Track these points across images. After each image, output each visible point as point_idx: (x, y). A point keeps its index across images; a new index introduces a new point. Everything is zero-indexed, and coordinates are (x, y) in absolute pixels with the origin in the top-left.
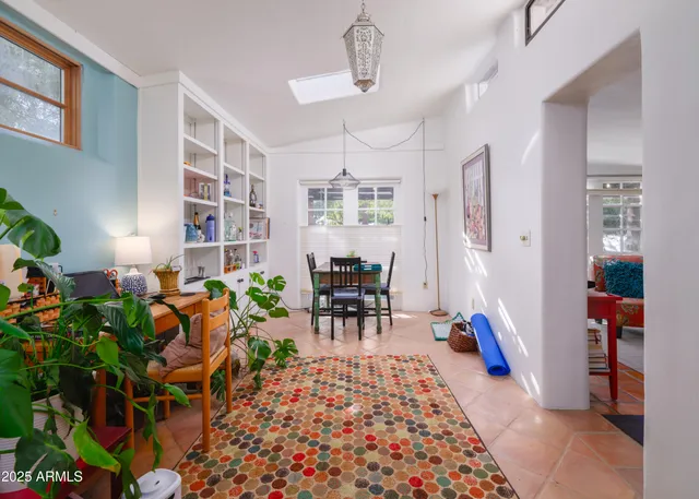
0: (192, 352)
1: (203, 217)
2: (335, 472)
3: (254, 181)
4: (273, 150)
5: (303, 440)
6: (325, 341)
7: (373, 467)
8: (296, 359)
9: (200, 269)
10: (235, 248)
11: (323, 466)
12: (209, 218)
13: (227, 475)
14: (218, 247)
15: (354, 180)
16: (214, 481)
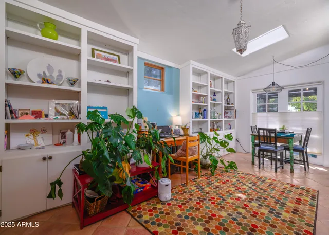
0: (183, 152)
1: (202, 110)
2: (223, 207)
3: (226, 93)
4: (238, 78)
5: (217, 194)
6: (256, 169)
7: (239, 213)
8: (235, 170)
9: (201, 129)
10: (217, 122)
11: (219, 204)
12: (205, 110)
13: (189, 192)
14: (207, 121)
15: (280, 87)
16: (185, 192)
